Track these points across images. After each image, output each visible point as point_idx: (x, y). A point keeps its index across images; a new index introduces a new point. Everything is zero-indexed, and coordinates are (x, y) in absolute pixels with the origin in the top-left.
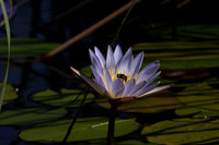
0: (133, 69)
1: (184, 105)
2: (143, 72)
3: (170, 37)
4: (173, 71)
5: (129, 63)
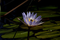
0: (34, 18)
1: (45, 28)
5: (33, 16)
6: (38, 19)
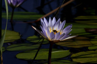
0: (60, 28)
3: (94, 14)
4: (91, 29)
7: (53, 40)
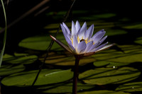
2: (94, 37)
5: (85, 32)
6: (98, 37)
7: (82, 53)
